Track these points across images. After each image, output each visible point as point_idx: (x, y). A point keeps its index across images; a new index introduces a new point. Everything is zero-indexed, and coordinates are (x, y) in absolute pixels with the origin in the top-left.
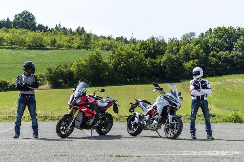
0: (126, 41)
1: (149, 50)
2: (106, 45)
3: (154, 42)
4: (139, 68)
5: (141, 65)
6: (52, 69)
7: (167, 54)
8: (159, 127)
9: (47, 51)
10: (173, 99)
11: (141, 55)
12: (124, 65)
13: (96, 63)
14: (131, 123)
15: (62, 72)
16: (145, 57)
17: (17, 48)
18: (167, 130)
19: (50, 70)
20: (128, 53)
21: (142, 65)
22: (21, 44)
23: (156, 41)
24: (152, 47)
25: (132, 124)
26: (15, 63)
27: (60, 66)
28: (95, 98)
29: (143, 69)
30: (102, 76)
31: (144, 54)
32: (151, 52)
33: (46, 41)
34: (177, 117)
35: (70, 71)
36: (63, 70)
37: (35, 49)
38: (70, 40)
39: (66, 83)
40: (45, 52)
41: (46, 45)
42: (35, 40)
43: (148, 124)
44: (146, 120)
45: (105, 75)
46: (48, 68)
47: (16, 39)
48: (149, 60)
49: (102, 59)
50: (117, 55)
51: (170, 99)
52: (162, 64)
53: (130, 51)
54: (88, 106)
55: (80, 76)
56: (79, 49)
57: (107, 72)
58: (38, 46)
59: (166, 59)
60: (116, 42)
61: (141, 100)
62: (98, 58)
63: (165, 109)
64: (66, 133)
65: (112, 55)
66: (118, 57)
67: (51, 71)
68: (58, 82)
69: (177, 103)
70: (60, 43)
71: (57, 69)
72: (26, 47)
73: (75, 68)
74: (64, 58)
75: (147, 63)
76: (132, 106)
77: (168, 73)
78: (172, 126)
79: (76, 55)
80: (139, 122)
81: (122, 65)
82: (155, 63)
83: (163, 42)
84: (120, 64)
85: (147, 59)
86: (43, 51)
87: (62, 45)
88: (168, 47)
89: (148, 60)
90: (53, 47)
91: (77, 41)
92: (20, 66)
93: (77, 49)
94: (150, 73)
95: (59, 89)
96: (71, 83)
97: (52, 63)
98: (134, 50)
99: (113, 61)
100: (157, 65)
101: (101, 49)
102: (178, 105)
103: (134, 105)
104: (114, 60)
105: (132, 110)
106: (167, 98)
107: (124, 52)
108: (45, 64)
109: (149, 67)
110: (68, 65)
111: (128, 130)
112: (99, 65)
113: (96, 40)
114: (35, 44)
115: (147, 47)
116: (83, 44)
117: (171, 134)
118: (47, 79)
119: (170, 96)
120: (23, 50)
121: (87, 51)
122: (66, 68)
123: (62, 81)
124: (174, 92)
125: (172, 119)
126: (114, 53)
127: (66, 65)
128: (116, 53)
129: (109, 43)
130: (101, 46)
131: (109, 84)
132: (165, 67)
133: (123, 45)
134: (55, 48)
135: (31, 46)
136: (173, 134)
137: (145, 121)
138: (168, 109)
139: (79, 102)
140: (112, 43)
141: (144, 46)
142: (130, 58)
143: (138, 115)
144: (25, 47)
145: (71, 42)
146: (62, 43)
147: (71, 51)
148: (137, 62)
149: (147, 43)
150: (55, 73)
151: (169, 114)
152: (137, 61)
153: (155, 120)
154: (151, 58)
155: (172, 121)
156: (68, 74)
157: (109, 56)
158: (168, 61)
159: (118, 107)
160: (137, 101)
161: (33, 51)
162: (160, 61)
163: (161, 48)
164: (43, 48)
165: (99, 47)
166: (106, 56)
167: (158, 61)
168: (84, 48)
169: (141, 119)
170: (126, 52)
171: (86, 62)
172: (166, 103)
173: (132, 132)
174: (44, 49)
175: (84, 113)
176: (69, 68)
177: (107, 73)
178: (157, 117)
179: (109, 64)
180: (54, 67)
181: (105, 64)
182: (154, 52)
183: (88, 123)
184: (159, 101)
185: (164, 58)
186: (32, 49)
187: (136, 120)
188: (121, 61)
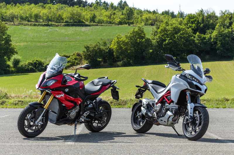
0: (173, 16)
1: (198, 24)
2: (150, 20)
3: (203, 15)
4: (187, 44)
5: (188, 41)
6: (90, 46)
7: (218, 28)
8: (175, 121)
9: (86, 27)
10: (195, 78)
11: (188, 30)
12: (170, 41)
13: (138, 39)
14: (137, 114)
15: (101, 50)
16: (193, 32)
17: (54, 25)
18: (187, 126)
19: (87, 48)
20: (174, 28)
21: (190, 41)
22: (58, 20)
23: (206, 14)
24: (201, 21)
25: (138, 116)
26: (51, 41)
27: (99, 44)
28: (75, 78)
29: (191, 45)
30: (144, 54)
31: (192, 29)
32: (200, 26)
33: (85, 16)
34: (201, 107)
35: (110, 49)
36: (102, 47)
37: (73, 25)
38: (111, 15)
39: (105, 62)
40: (83, 29)
41: (85, 21)
42: (73, 16)
43: (159, 117)
44: (156, 110)
45: (148, 53)
46: (86, 46)
47: (53, 15)
48: (198, 36)
49: (145, 35)
50: (162, 30)
51: (191, 79)
52: (212, 40)
53: (176, 25)
54: (67, 90)
55: (120, 55)
56: (121, 25)
57: (151, 49)
58: (76, 22)
59: (217, 35)
60: (162, 17)
61: (150, 81)
62: (140, 34)
63: (183, 94)
64: (34, 130)
65: (156, 30)
66: (163, 32)
67: (89, 49)
68: (97, 60)
69: (201, 84)
70: (100, 18)
71: (95, 47)
72: (64, 24)
73: (114, 45)
74: (104, 34)
75: (195, 39)
76: (139, 89)
77: (219, 50)
78: (194, 120)
79: (117, 31)
80: (146, 114)
81: (167, 41)
82: (205, 38)
83: (213, 15)
84: (165, 40)
85: (195, 34)
86: (81, 27)
87: (103, 21)
88: (219, 20)
89: (196, 36)
90: (92, 23)
91: (119, 16)
92: (57, 44)
93: (118, 25)
94: (199, 50)
95: (97, 68)
96: (110, 62)
97: (90, 40)
98: (180, 24)
99: (157, 37)
100: (206, 41)
101: (145, 25)
102: (203, 88)
103: (141, 87)
104: (158, 35)
105: (139, 96)
106: (186, 77)
107: (170, 27)
108: (83, 41)
109: (198, 43)
110: (107, 42)
111: (132, 125)
112: (141, 42)
113: (140, 15)
114: (73, 20)
115: (196, 20)
116: (125, 19)
117: (191, 133)
118: (85, 58)
119: (190, 75)
120: (61, 27)
121: (129, 27)
122: (104, 46)
123: (101, 60)
124: (196, 68)
125: (193, 109)
126: (159, 28)
127: (105, 42)
128: (161, 28)
129: (154, 17)
130: (145, 21)
131: (153, 63)
132: (216, 43)
133: (170, 20)
134: (95, 24)
135: (69, 23)
136: (195, 132)
137: (155, 113)
138: (188, 94)
139: (52, 84)
140: (157, 17)
141: (192, 20)
142: (176, 33)
143: (145, 103)
144: (62, 24)
145: (112, 17)
146: (102, 18)
147: (111, 27)
148: (184, 38)
149: (196, 17)
150: (93, 51)
151: (188, 102)
152: (184, 36)
153: (169, 111)
154: (200, 34)
155: (192, 113)
156: (107, 52)
157: (153, 31)
158: (220, 37)
159: (117, 92)
160: (145, 82)
161: (71, 28)
162: (210, 36)
163: (211, 21)
164: (81, 24)
165: (143, 22)
166: (149, 32)
167: (207, 36)
168: (126, 24)
169: (150, 108)
170: (171, 27)
171: (127, 38)
172: (184, 85)
173: (138, 127)
174: (83, 26)
175: (60, 101)
176: (109, 45)
177: (151, 51)
178: (172, 106)
179: (153, 41)
180: (92, 44)
181: (148, 40)
182: (203, 26)
183: (69, 116)
184: (174, 82)
185: (215, 33)
186: (69, 26)
187: (143, 110)
188: (166, 37)
